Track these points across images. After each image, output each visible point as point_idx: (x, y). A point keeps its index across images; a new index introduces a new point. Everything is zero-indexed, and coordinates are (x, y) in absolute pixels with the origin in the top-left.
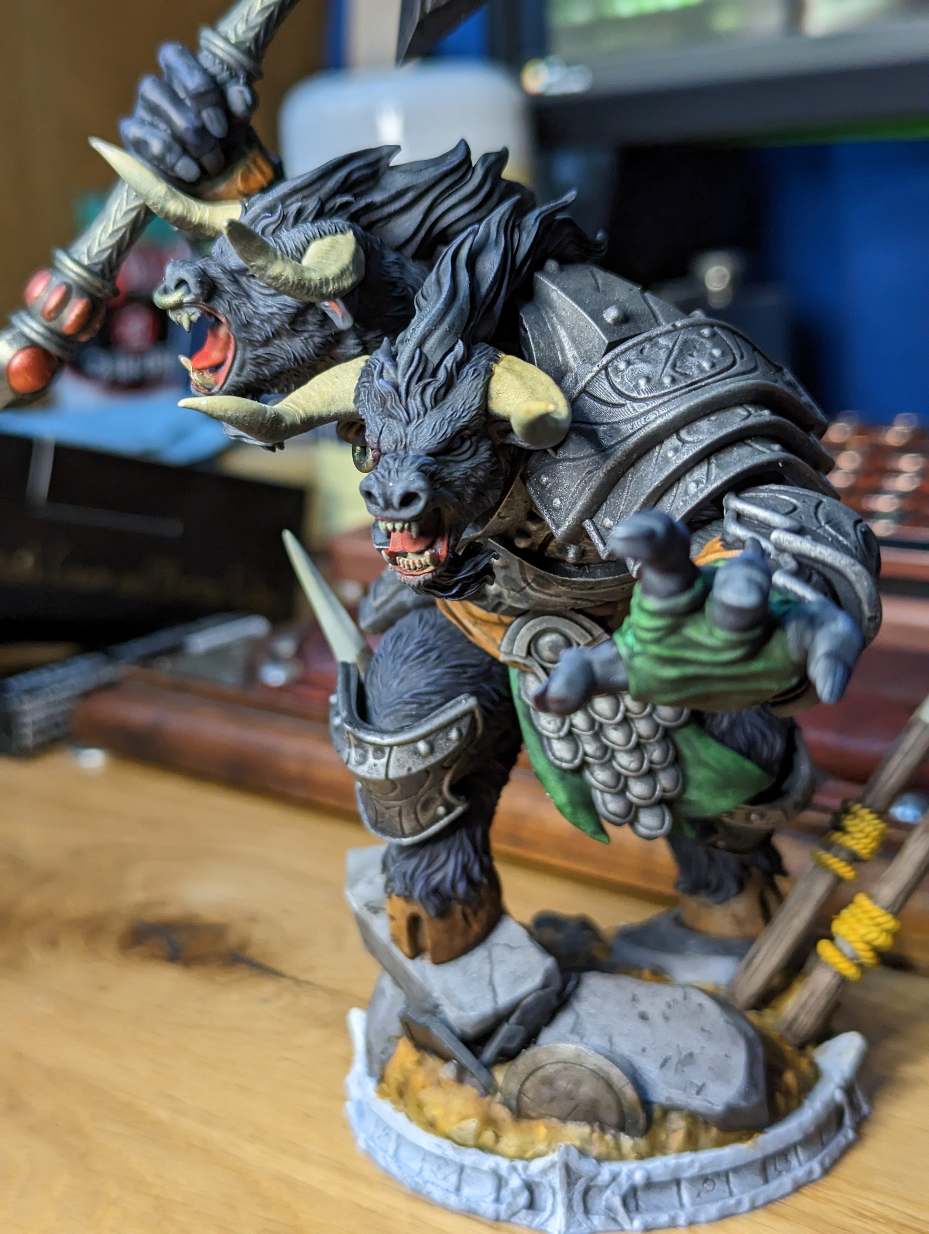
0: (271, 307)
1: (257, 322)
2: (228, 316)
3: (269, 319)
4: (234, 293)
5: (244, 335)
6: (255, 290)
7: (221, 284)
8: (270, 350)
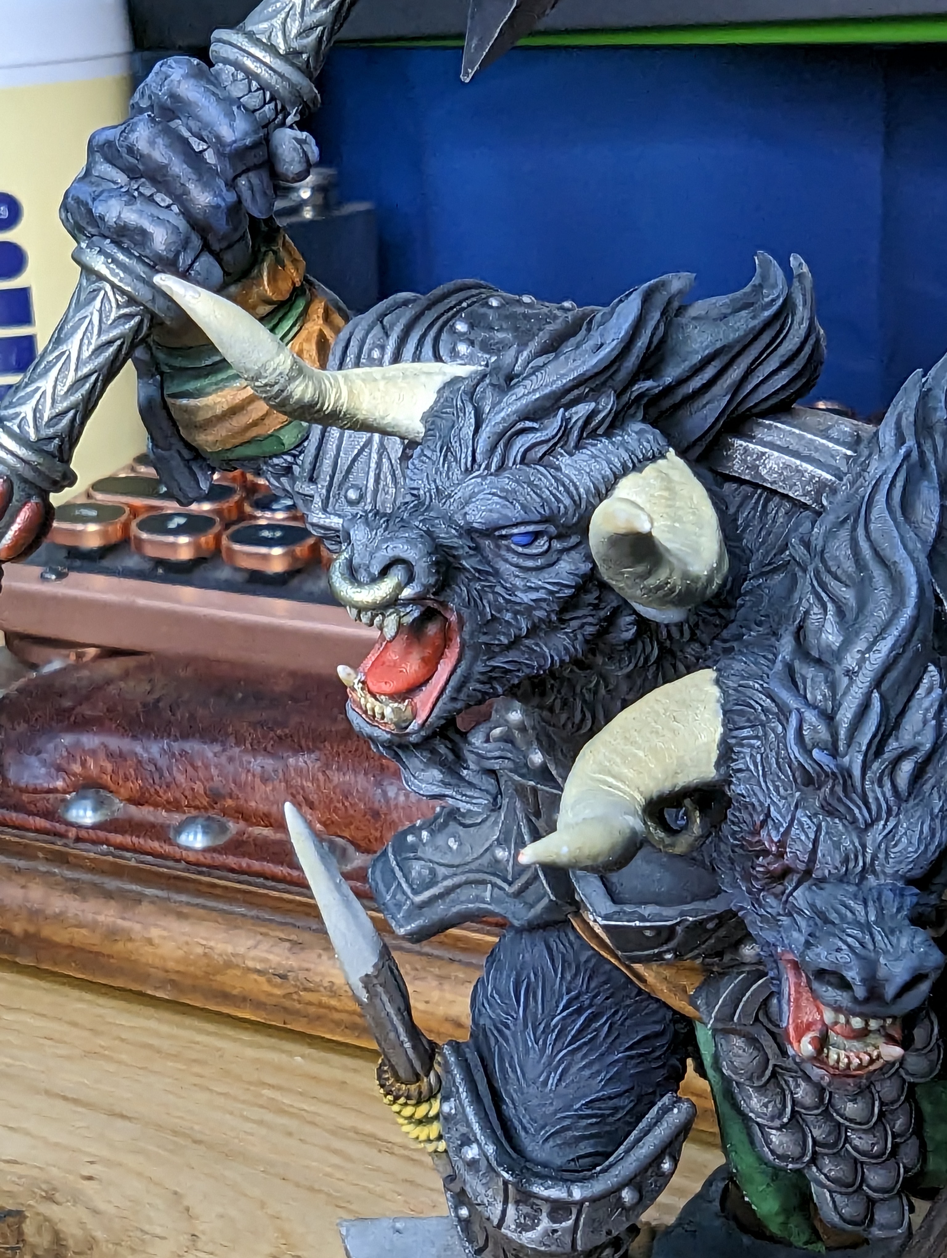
0: (537, 589)
1: (508, 616)
2: (465, 612)
3: (529, 609)
4: (475, 569)
5: (483, 639)
6: (506, 561)
7: (454, 556)
8: (512, 655)
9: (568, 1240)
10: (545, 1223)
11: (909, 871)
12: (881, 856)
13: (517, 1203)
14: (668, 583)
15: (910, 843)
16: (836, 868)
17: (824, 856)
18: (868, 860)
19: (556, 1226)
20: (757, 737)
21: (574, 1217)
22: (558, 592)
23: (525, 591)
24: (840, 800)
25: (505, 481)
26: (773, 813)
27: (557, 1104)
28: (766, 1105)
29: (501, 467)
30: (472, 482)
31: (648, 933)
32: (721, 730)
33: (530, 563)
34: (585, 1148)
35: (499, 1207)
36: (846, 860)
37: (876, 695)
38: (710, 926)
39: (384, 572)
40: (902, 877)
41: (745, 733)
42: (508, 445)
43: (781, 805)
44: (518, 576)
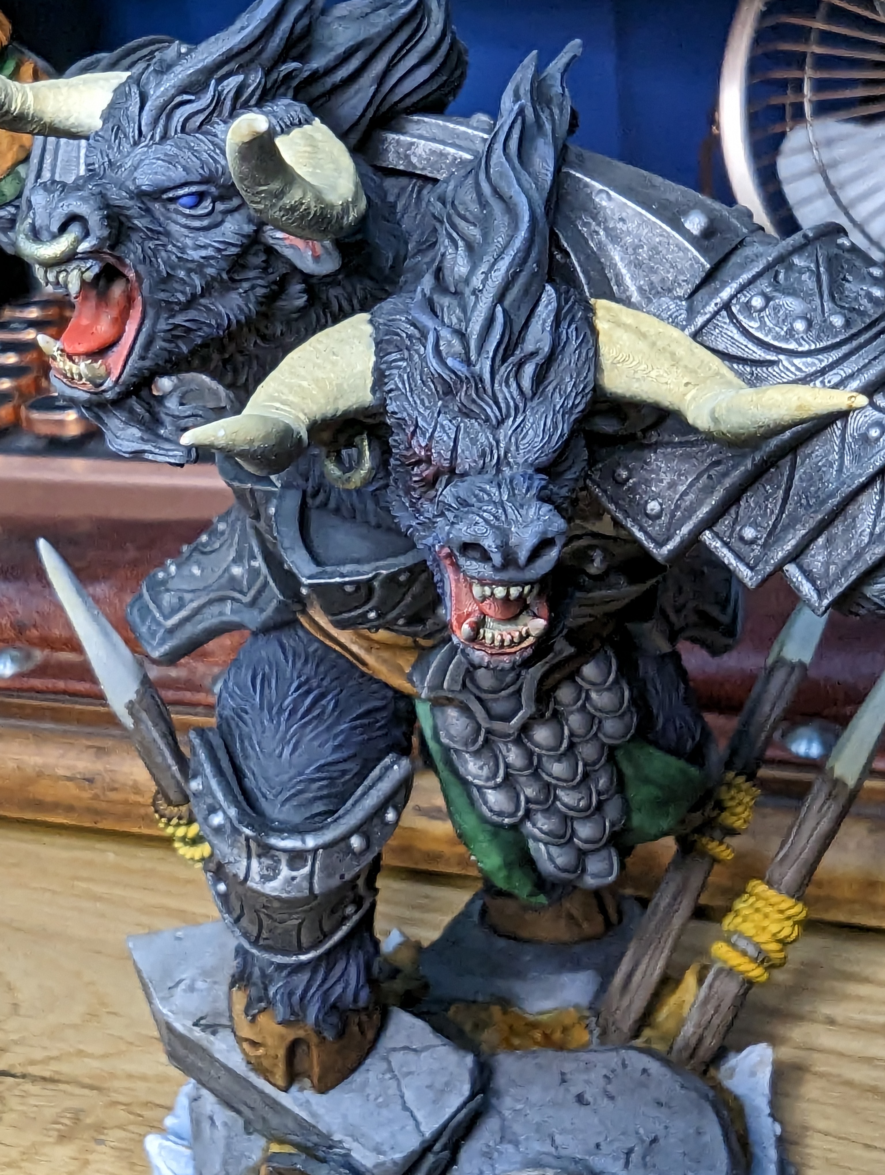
9: (305, 884)
10: (285, 872)
11: (537, 458)
12: (513, 448)
13: (259, 856)
14: (302, 204)
15: (536, 435)
16: (475, 461)
17: (463, 451)
18: (502, 453)
19: (294, 873)
20: (402, 359)
21: (310, 863)
22: (225, 250)
23: (195, 249)
24: (474, 401)
25: (168, 147)
26: (421, 423)
27: (293, 772)
28: (481, 768)
29: (165, 137)
30: (139, 150)
31: (349, 589)
32: (373, 359)
33: (197, 224)
34: (319, 807)
35: (245, 863)
36: (483, 455)
37: (499, 308)
38: (402, 578)
39: (63, 228)
40: (532, 464)
41: (394, 356)
42: (169, 117)
43: (426, 414)
44: (186, 236)
